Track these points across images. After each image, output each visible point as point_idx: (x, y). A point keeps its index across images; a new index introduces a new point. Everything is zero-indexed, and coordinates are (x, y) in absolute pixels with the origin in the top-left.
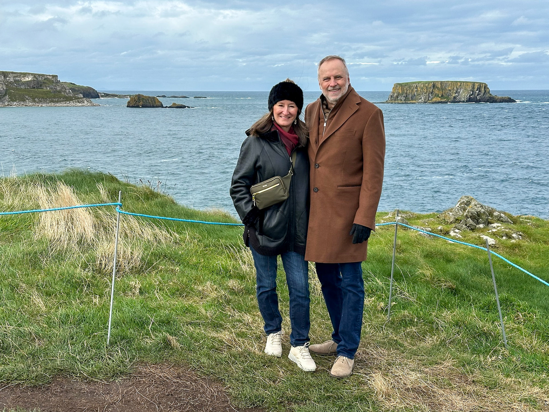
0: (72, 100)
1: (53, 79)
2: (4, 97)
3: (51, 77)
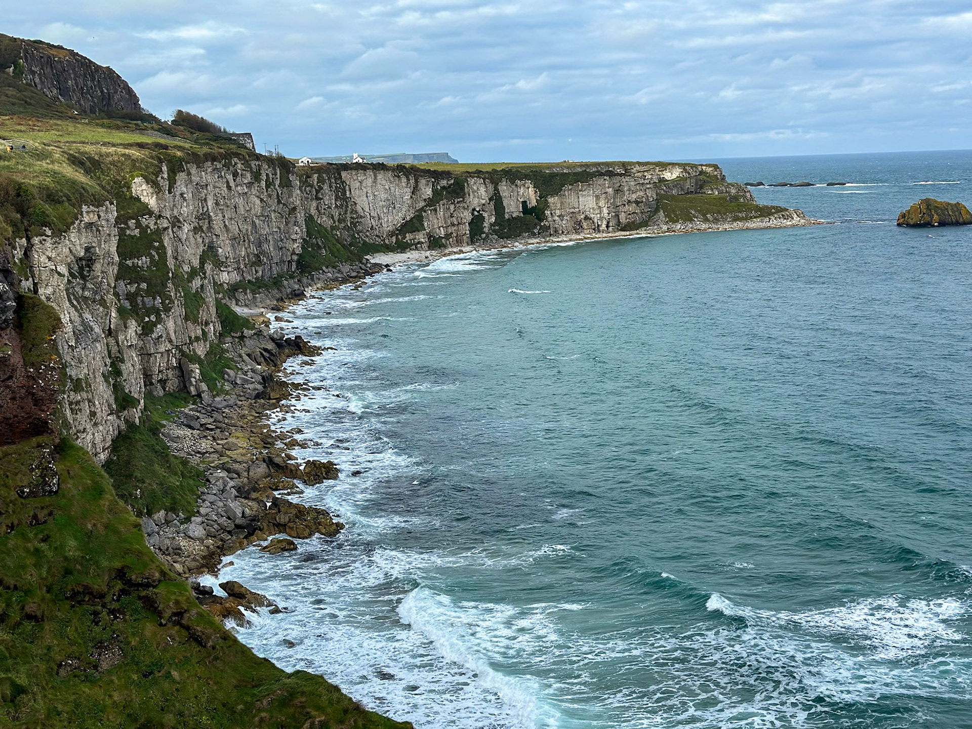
0: (772, 214)
1: (716, 173)
2: (655, 215)
3: (711, 169)
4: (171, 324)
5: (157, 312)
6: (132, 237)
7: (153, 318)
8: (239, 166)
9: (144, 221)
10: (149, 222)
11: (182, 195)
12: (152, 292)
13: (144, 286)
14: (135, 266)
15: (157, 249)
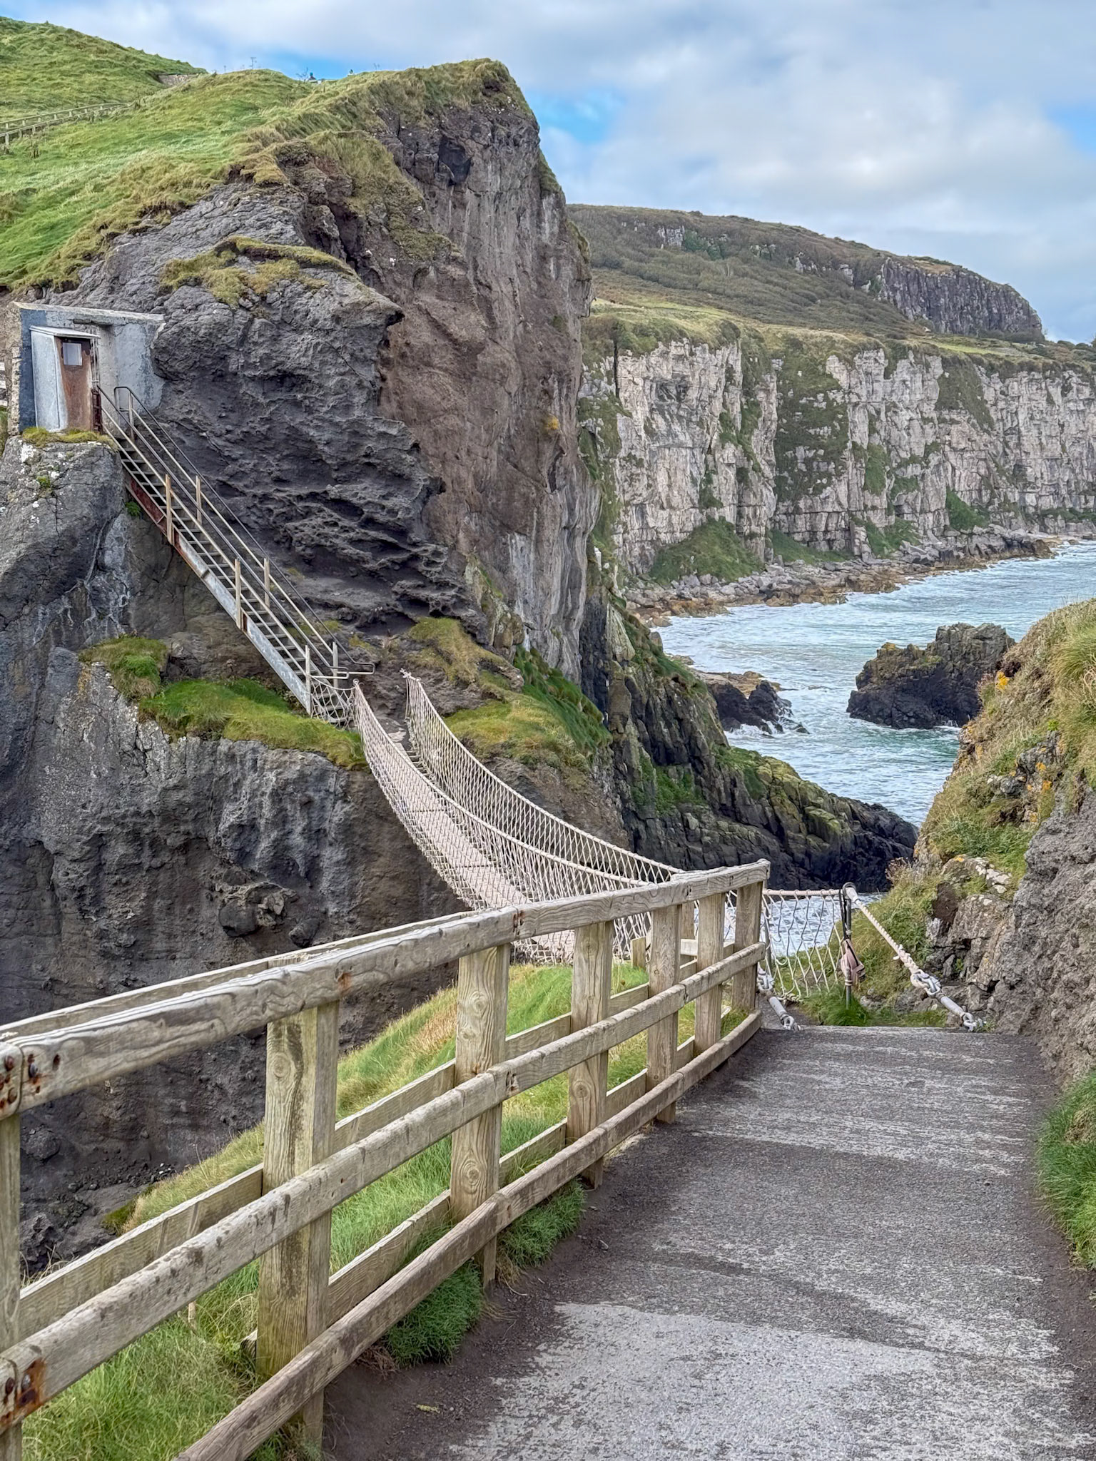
4: (842, 489)
5: (829, 476)
6: (818, 409)
7: (824, 481)
8: (1074, 379)
9: (831, 396)
10: (838, 397)
11: (904, 381)
12: (827, 458)
13: (821, 452)
14: (817, 436)
15: (840, 421)
